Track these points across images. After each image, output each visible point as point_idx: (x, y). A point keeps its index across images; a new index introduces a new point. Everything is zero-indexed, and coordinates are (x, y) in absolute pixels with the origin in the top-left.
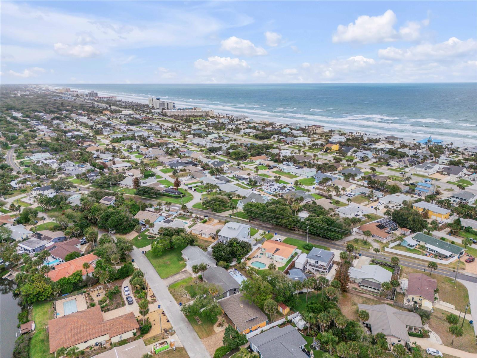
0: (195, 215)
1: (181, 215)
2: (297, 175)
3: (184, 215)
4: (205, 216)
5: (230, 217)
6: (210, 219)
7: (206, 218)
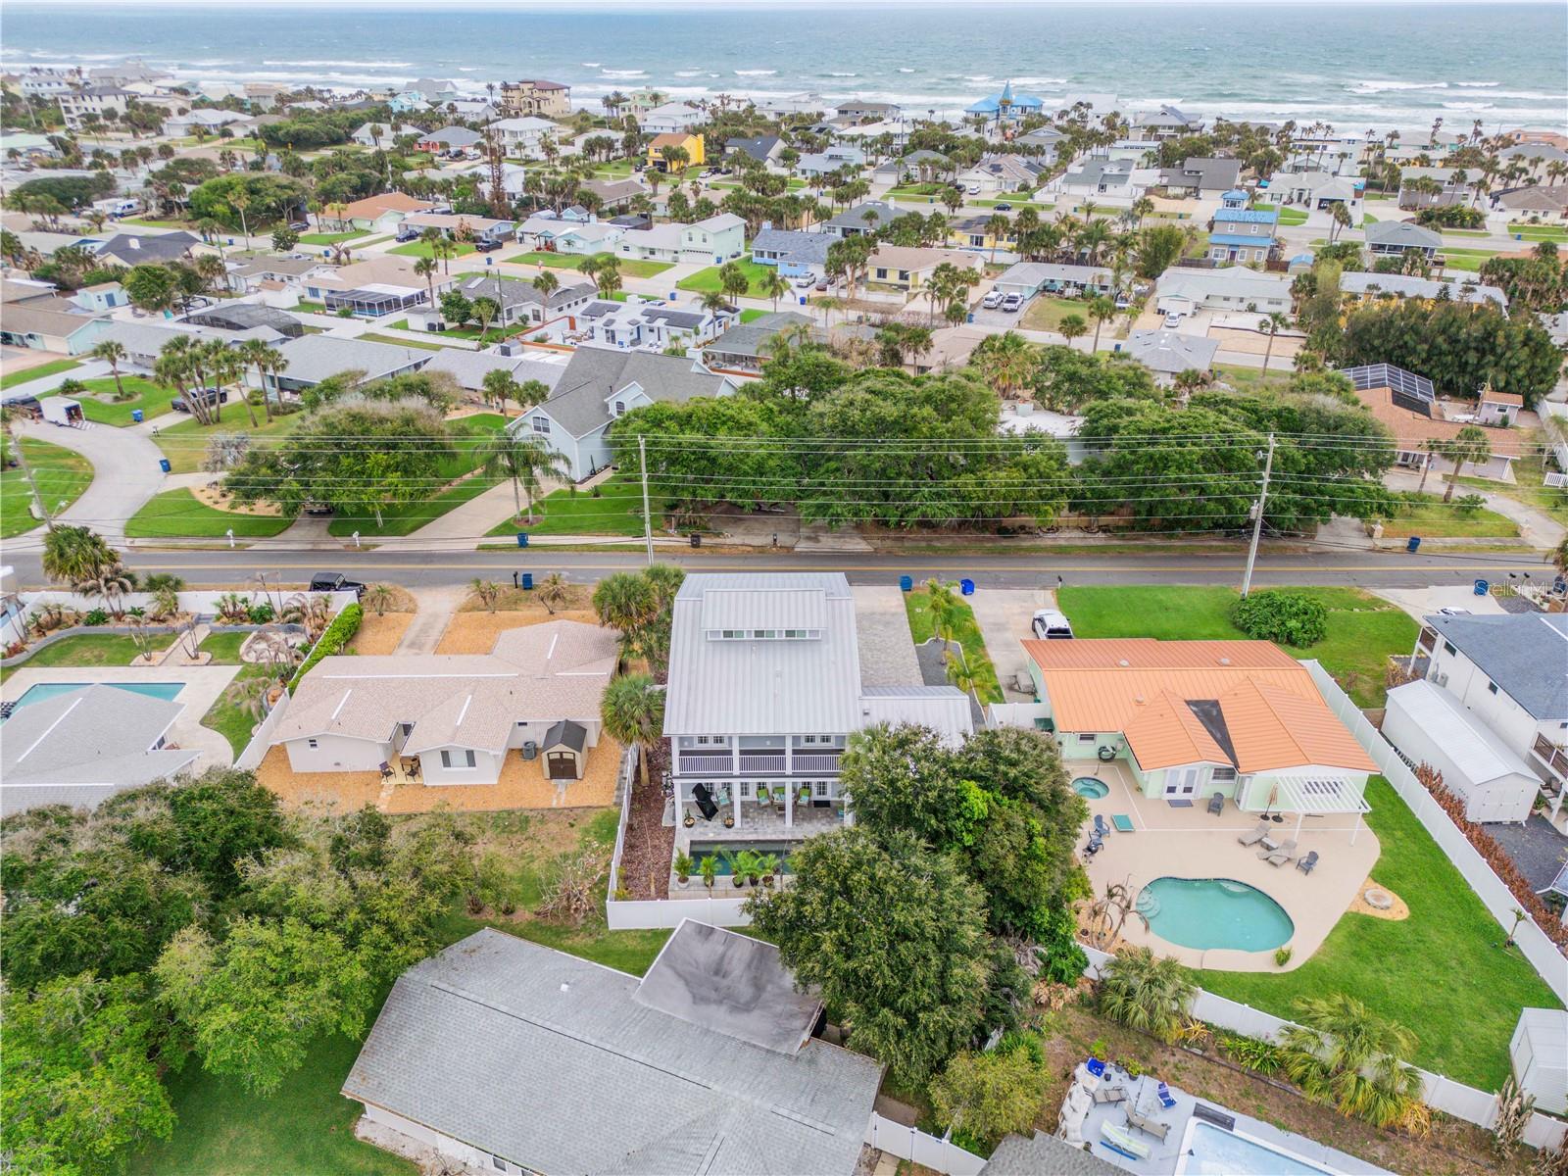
0: (216, 596)
1: (57, 623)
2: (658, 258)
3: (98, 618)
4: (316, 586)
5: (523, 544)
6: (383, 601)
7: (343, 601)
